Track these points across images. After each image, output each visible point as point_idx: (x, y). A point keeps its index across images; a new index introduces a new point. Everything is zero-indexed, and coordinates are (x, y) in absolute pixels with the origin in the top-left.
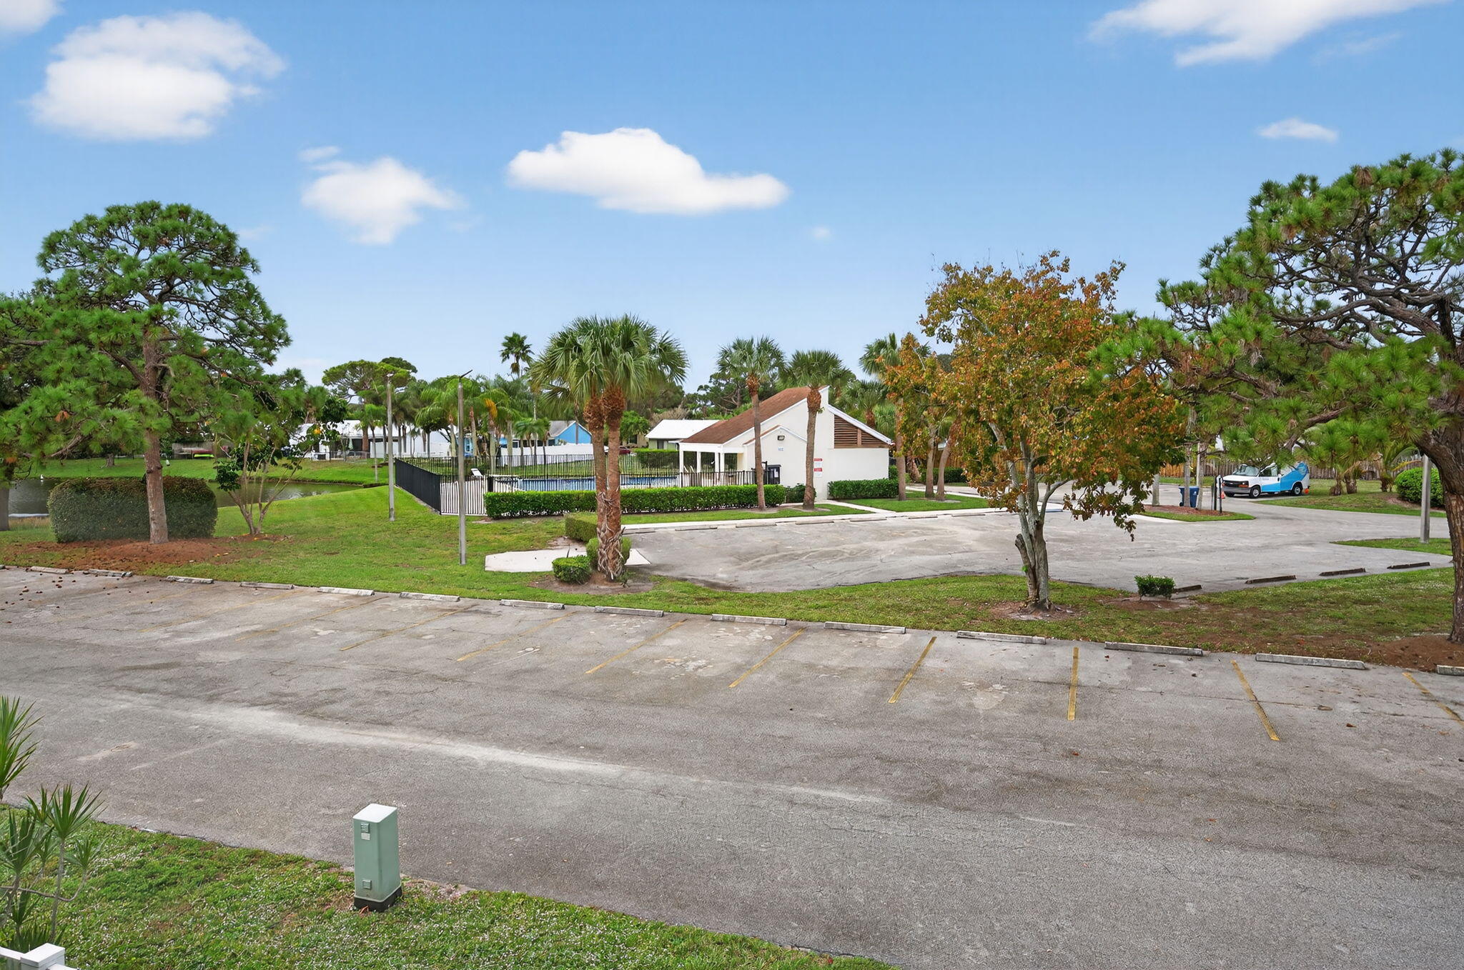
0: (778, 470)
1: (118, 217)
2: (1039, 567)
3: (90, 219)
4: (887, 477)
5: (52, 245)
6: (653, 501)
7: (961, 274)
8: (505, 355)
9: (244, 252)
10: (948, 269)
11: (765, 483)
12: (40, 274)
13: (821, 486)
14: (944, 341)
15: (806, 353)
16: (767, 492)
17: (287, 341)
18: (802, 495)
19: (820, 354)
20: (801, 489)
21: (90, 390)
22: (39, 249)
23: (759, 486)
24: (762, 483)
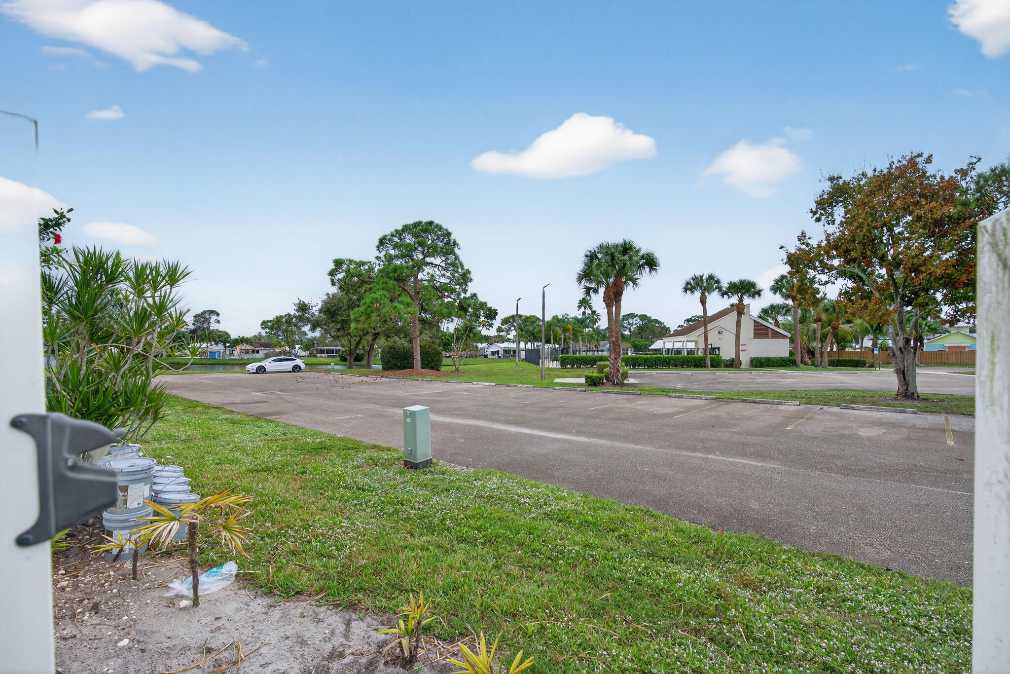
0: (719, 350)
1: (406, 228)
2: (908, 370)
3: (396, 231)
4: (788, 355)
5: (382, 242)
6: (645, 361)
7: (841, 182)
8: (579, 307)
9: (455, 241)
10: (831, 179)
11: (710, 354)
12: (377, 253)
13: (745, 359)
14: (829, 224)
15: (736, 281)
16: (712, 359)
17: (471, 280)
18: (733, 364)
19: (744, 281)
20: (732, 361)
21: (388, 296)
22: (377, 243)
23: (706, 355)
24: (708, 354)
